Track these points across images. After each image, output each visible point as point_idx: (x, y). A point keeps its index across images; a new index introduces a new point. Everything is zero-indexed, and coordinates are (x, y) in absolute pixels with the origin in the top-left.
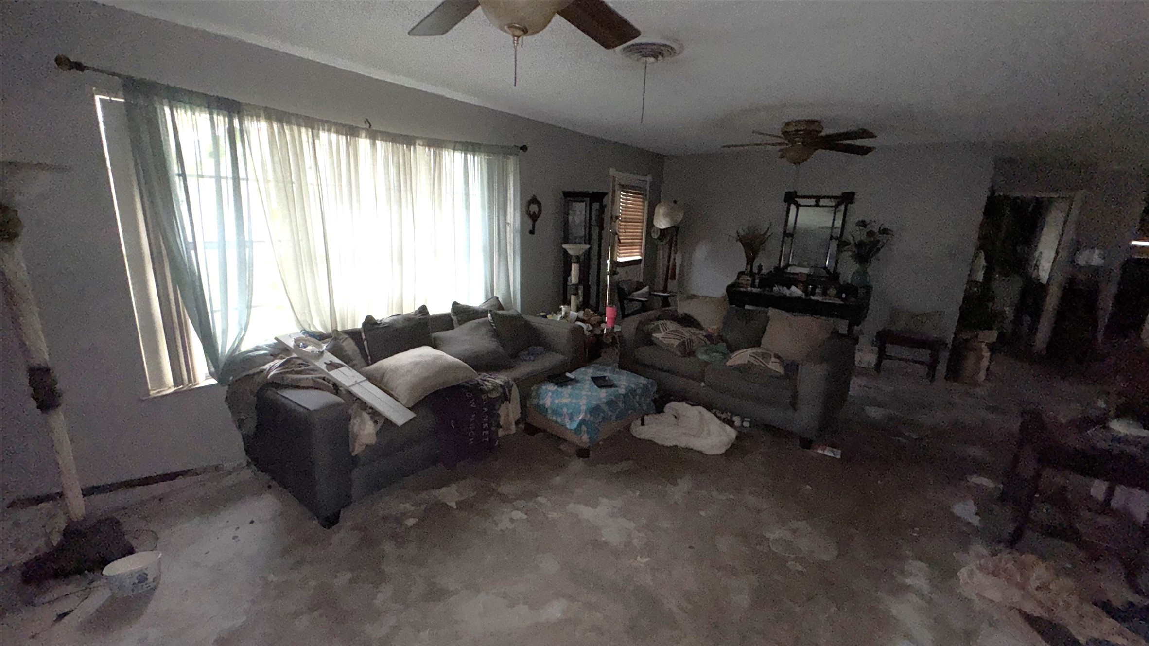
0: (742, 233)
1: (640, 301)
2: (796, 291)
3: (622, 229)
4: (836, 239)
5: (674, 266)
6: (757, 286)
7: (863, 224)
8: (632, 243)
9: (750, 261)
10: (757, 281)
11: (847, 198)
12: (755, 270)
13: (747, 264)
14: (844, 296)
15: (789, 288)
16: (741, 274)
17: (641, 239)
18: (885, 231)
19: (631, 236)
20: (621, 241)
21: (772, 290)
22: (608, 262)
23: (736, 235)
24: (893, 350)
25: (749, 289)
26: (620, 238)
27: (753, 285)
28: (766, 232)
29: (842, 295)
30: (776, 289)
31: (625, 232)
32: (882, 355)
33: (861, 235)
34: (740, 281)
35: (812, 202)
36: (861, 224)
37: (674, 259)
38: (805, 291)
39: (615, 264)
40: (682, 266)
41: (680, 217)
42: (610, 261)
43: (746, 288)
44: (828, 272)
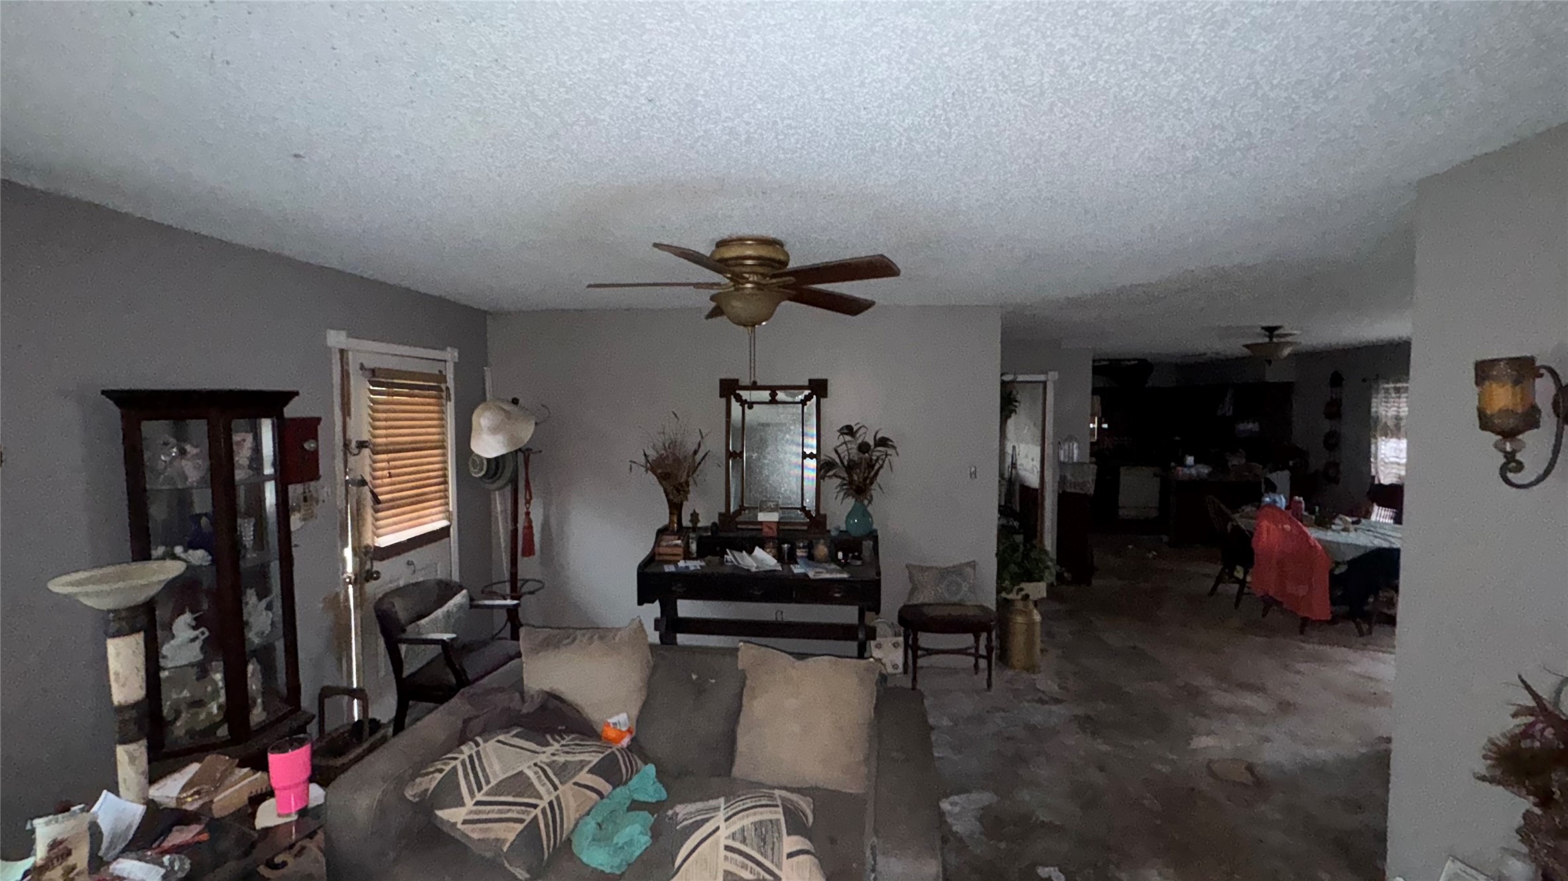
0: (652, 454)
1: (442, 642)
2: (763, 559)
3: (383, 469)
4: (811, 456)
5: (529, 527)
6: (695, 555)
7: (848, 430)
8: (417, 495)
9: (675, 508)
10: (694, 547)
11: (819, 388)
12: (686, 522)
13: (671, 513)
14: (840, 555)
15: (750, 552)
16: (661, 532)
17: (445, 482)
18: (883, 442)
19: (412, 481)
20: (381, 498)
21: (722, 563)
22: (348, 553)
23: (642, 460)
24: (926, 640)
25: (682, 564)
26: (377, 490)
27: (687, 556)
28: (695, 452)
29: (837, 555)
30: (729, 557)
31: (390, 476)
32: (912, 649)
33: (850, 450)
34: (662, 550)
35: (765, 395)
36: (846, 431)
37: (528, 514)
38: (779, 557)
39: (369, 555)
40: (546, 525)
41: (526, 432)
42: (354, 549)
43: (675, 563)
44: (807, 513)
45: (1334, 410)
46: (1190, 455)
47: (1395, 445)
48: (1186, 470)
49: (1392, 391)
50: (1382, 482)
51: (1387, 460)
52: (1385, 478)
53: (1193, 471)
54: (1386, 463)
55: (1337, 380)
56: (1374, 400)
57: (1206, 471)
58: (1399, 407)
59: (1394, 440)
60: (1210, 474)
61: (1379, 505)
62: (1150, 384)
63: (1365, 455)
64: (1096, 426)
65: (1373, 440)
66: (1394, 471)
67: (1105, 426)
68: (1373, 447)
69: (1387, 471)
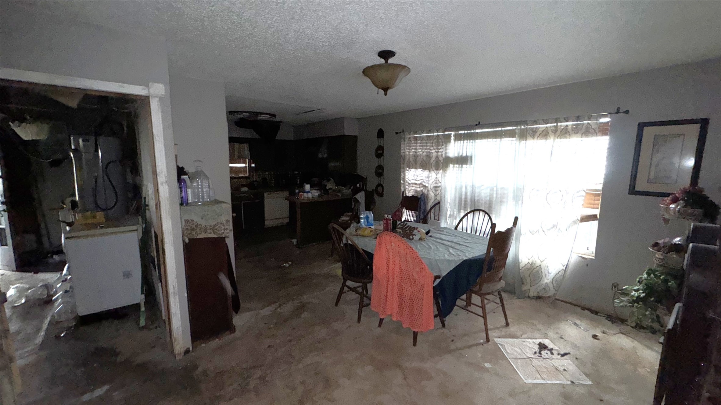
45: (380, 152)
46: (307, 184)
47: (414, 173)
48: (305, 194)
49: (412, 139)
50: (407, 195)
51: (410, 182)
52: (408, 193)
53: (310, 195)
54: (409, 184)
55: (381, 134)
56: (402, 146)
57: (317, 194)
58: (416, 149)
59: (413, 170)
60: (319, 196)
61: (407, 209)
62: (278, 137)
63: (398, 179)
64: (247, 165)
65: (402, 170)
66: (413, 188)
67: (253, 165)
68: (402, 174)
69: (410, 189)
